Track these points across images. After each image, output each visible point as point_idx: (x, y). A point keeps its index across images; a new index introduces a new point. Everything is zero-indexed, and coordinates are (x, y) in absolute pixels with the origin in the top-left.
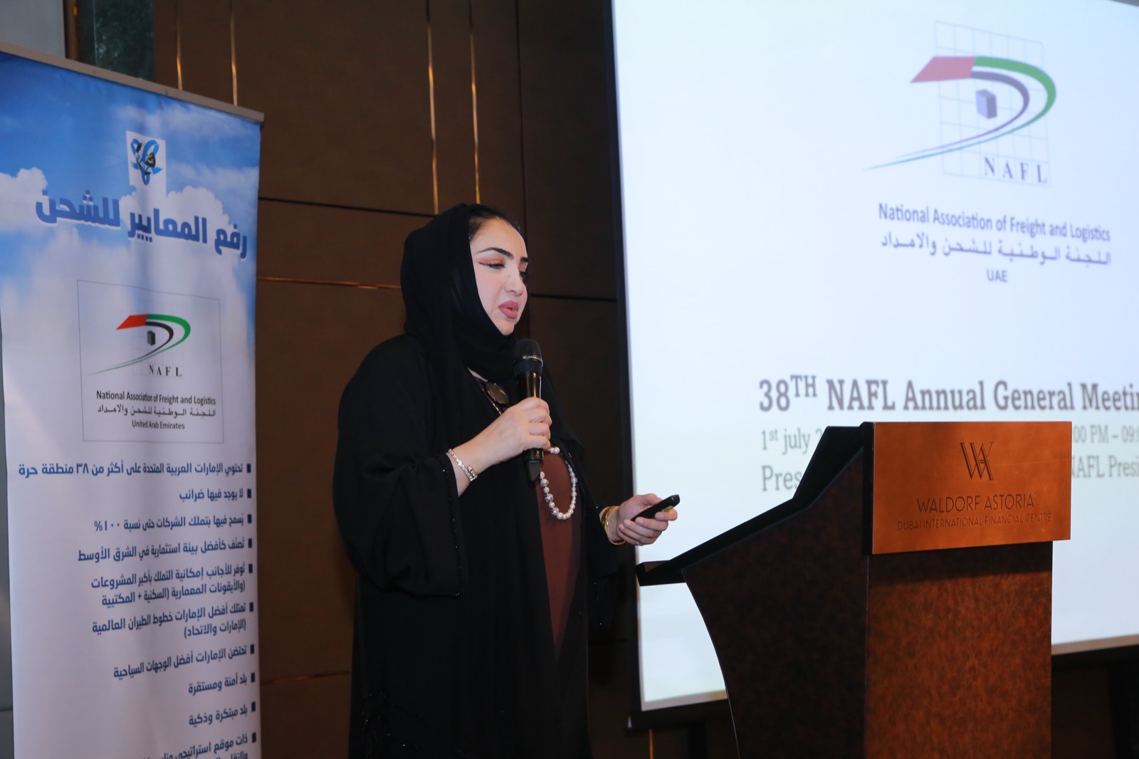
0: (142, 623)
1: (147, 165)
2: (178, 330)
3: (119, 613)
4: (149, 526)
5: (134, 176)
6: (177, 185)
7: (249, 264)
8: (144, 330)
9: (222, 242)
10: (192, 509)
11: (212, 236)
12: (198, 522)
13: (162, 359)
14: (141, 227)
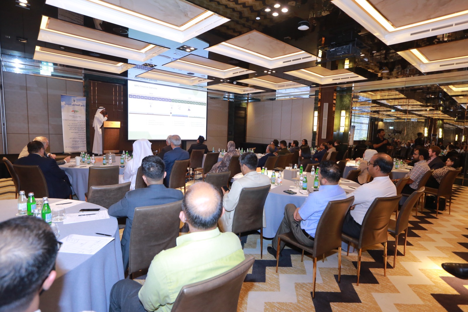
0: (74, 130)
1: (74, 101)
2: (77, 112)
3: (71, 129)
4: (74, 124)
5: (73, 102)
6: (77, 102)
7: (85, 107)
8: (74, 112)
9: (82, 106)
10: (78, 123)
11: (81, 105)
12: (79, 124)
13: (76, 113)
14: (73, 105)
